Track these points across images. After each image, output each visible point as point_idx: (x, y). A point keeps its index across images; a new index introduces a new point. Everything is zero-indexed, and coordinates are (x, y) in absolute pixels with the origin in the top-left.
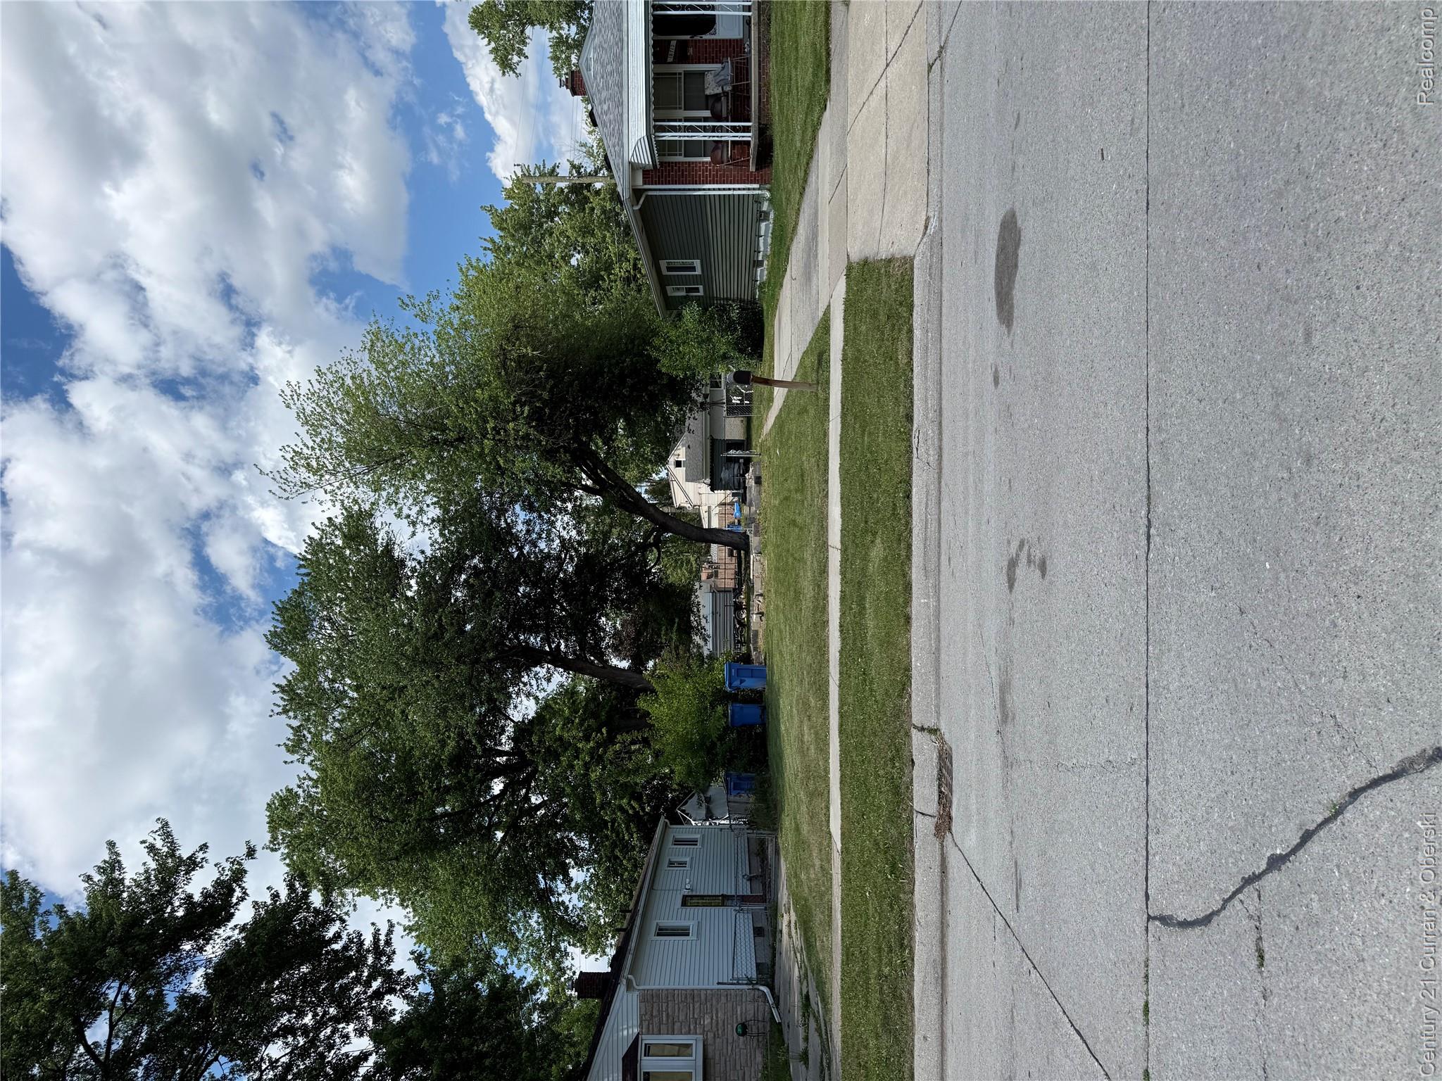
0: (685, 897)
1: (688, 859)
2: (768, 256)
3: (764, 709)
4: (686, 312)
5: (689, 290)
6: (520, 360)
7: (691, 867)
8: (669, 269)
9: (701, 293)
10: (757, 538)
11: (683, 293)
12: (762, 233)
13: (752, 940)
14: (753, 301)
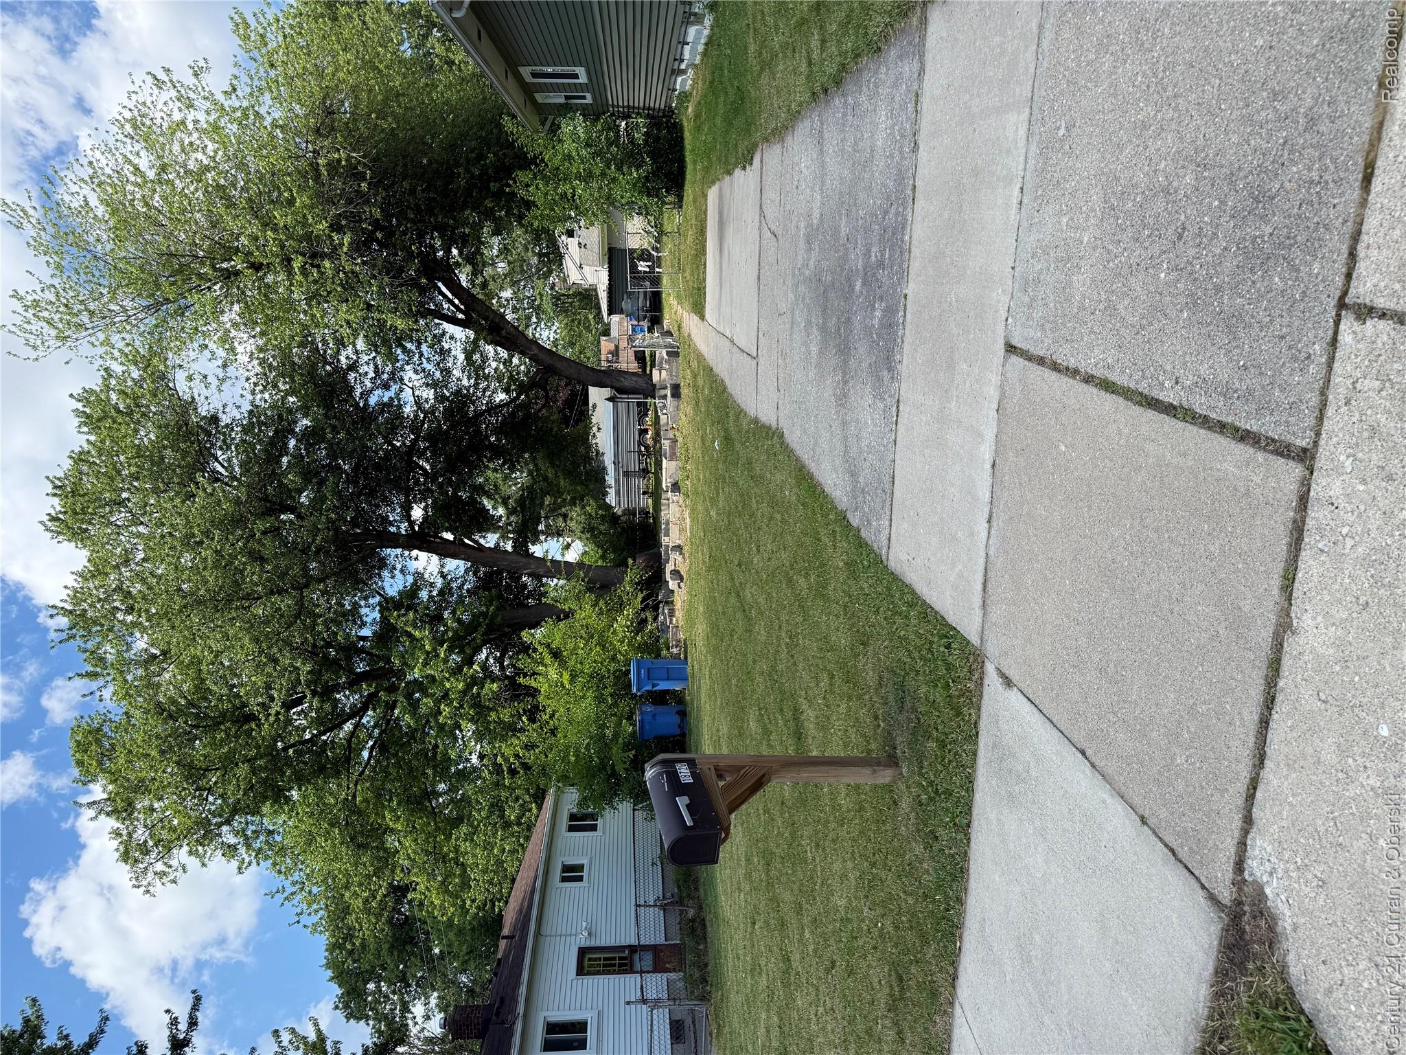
0: (583, 952)
1: (585, 862)
2: (696, 66)
3: (683, 714)
4: (566, 129)
5: (567, 97)
6: (333, 166)
7: (589, 883)
8: (535, 75)
9: (589, 100)
10: (674, 463)
11: (562, 101)
12: (690, 39)
13: (669, 1047)
14: (669, 112)
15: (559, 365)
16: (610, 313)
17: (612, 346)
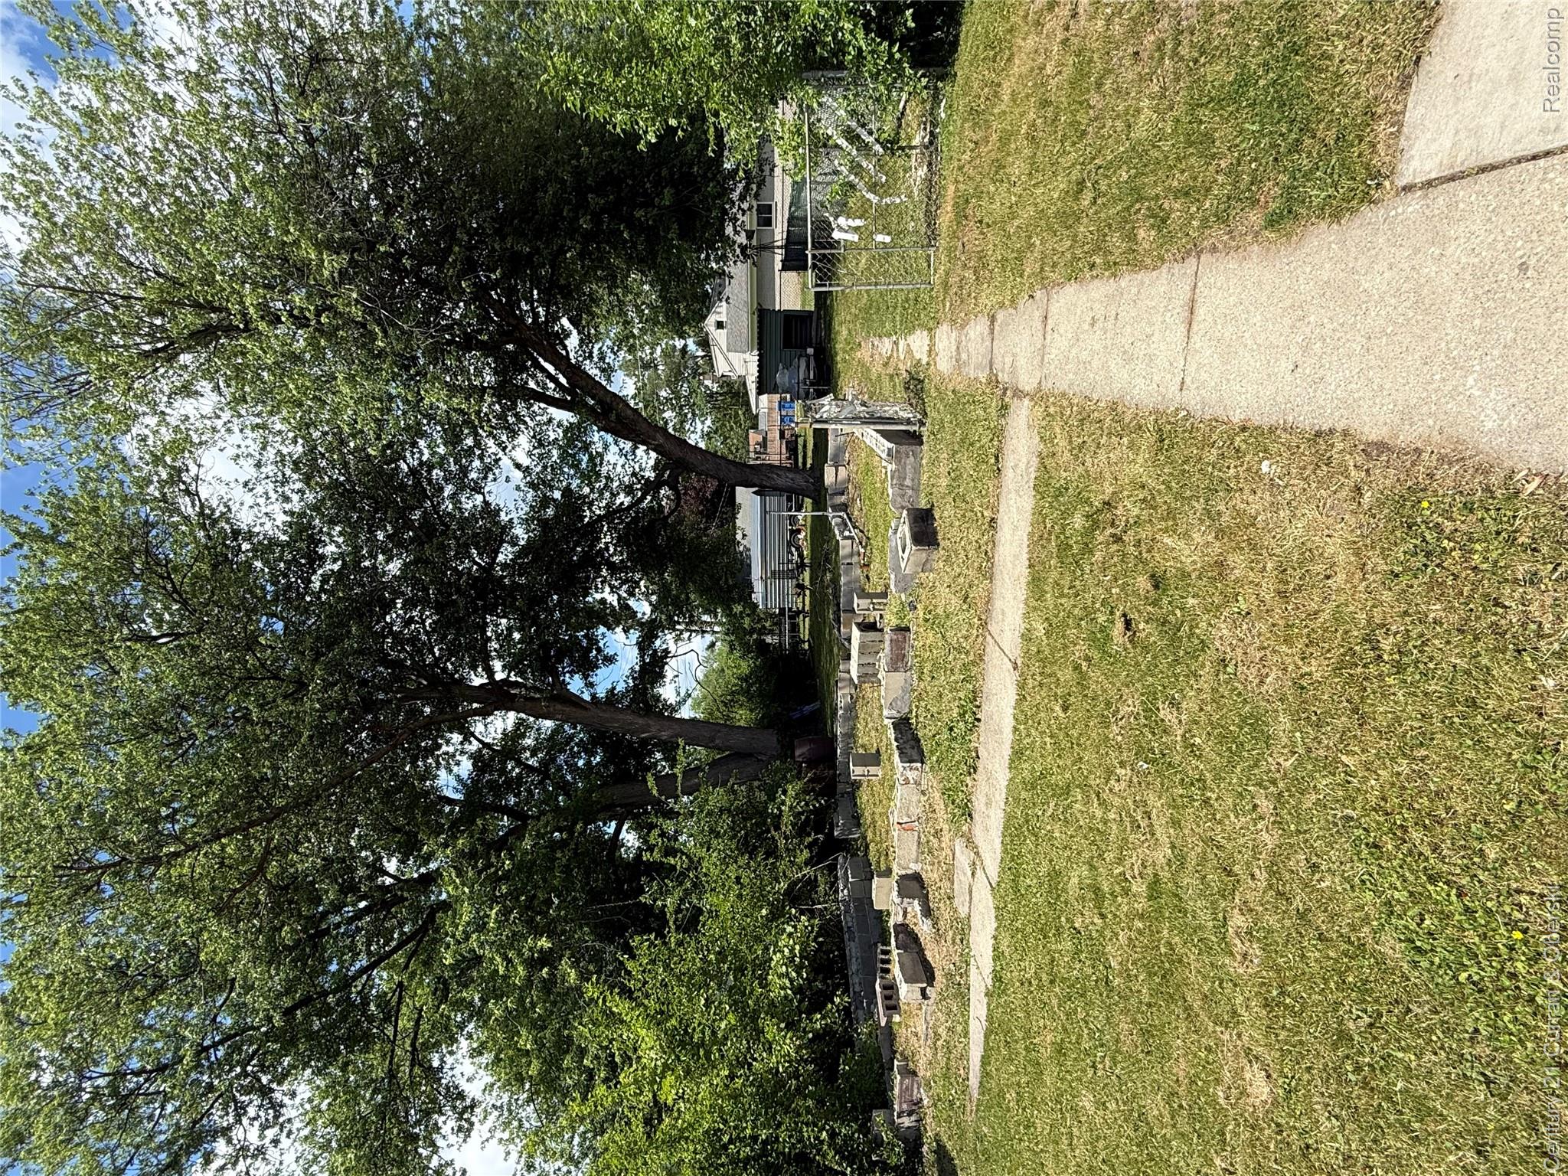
15: (691, 458)
16: (760, 391)
17: (760, 439)
